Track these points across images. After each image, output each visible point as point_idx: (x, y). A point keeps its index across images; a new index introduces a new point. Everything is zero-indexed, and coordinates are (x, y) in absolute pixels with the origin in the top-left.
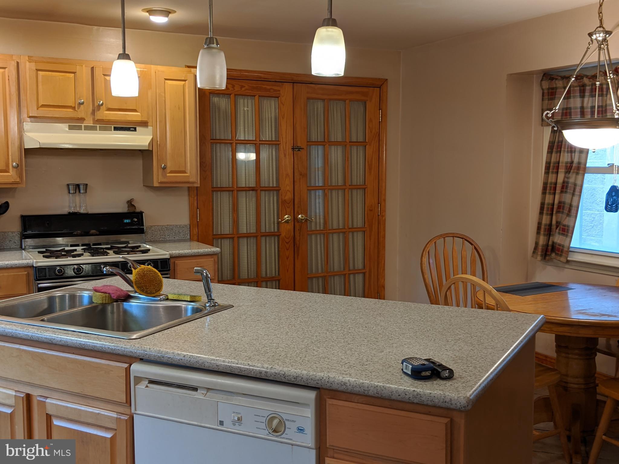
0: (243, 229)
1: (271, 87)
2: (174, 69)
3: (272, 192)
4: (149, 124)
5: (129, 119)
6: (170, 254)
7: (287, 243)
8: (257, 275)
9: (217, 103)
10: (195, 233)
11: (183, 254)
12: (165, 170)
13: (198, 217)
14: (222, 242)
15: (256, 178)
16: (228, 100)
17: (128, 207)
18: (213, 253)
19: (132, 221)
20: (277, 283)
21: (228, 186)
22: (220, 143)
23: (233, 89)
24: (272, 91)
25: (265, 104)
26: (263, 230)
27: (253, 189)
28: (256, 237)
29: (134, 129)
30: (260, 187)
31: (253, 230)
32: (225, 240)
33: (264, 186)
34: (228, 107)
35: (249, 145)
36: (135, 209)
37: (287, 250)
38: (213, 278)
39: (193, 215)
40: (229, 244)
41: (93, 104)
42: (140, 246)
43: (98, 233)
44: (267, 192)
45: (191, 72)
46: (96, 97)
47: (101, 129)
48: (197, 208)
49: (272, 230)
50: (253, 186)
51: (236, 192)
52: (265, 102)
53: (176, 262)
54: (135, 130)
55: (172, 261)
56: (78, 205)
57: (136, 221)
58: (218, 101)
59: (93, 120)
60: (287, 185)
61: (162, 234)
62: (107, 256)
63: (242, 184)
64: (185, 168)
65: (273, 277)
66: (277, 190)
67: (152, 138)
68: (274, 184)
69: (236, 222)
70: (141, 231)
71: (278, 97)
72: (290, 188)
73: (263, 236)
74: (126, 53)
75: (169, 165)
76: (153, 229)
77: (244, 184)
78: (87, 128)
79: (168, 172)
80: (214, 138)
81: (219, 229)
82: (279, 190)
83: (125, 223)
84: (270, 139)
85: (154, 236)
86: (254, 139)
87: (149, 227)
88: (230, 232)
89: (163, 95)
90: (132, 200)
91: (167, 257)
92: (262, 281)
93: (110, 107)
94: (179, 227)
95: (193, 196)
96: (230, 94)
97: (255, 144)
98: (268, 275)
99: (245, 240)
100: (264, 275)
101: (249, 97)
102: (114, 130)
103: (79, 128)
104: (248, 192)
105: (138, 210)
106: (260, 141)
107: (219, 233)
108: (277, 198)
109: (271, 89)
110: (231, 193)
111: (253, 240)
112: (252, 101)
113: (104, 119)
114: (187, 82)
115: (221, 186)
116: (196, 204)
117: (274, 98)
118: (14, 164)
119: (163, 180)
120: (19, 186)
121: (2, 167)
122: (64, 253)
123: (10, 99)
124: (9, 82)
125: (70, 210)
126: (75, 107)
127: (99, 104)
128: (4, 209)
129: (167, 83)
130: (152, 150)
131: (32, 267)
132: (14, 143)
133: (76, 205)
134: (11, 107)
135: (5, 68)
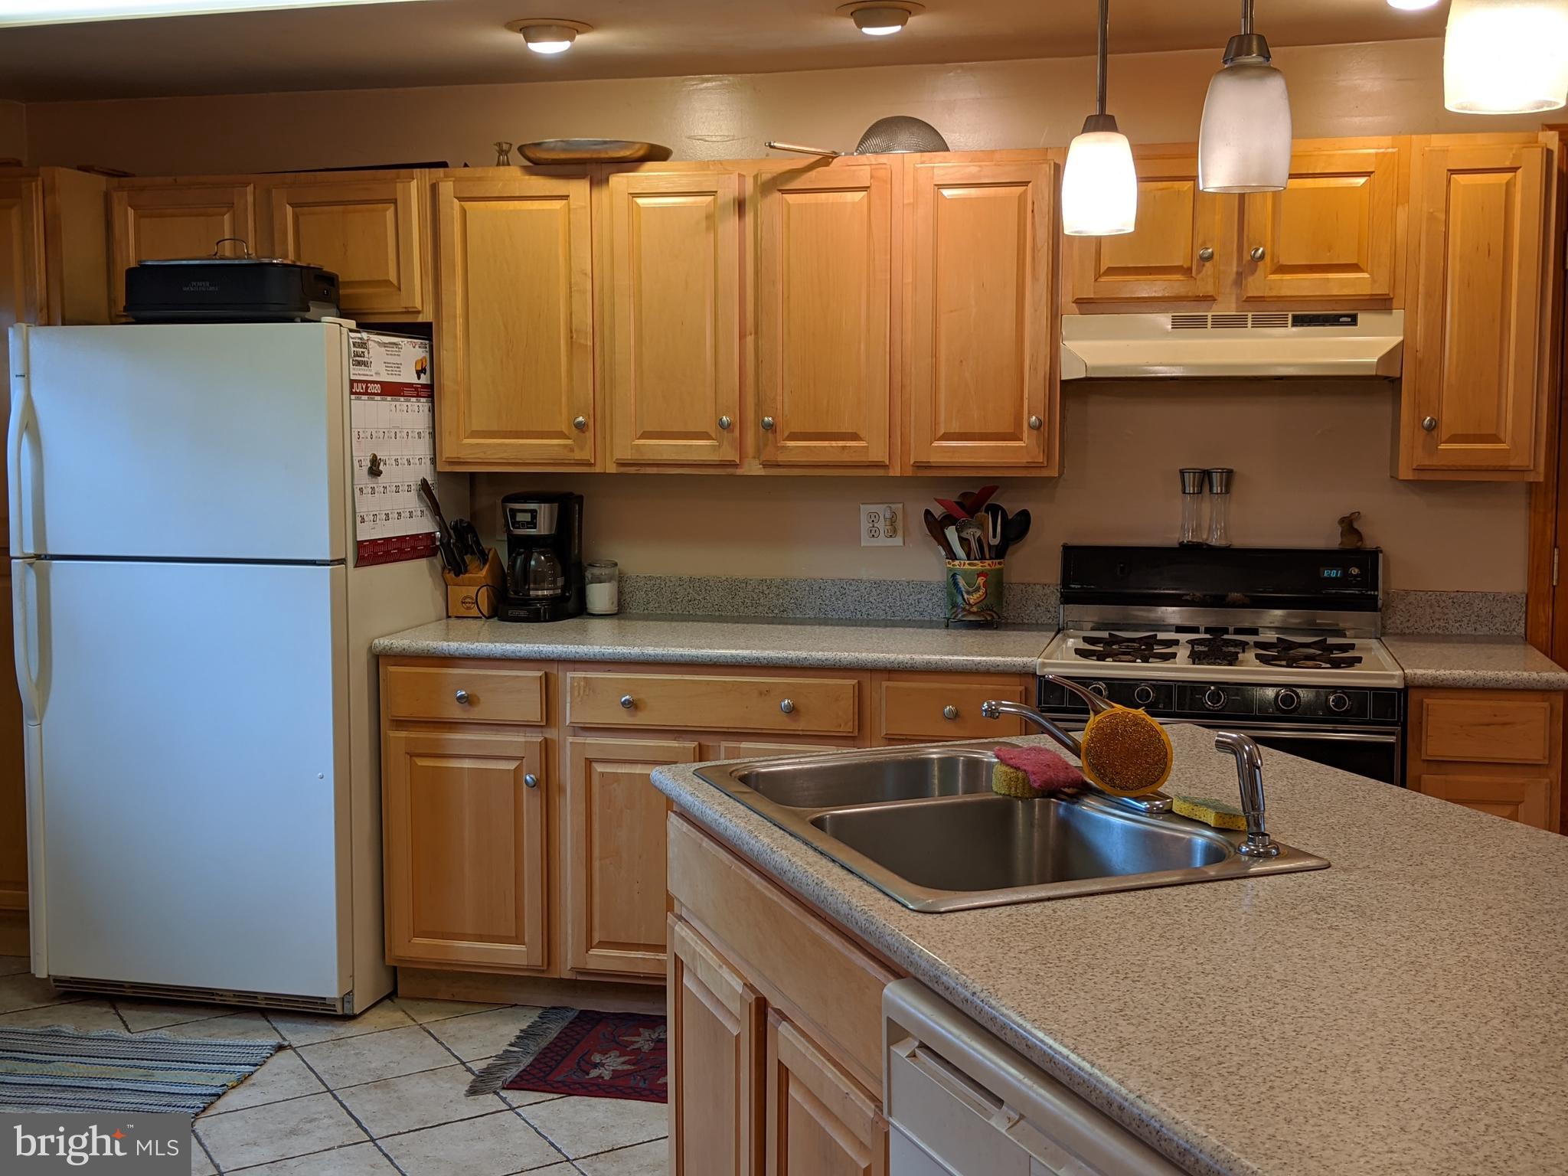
2: (1482, 139)
4: (1395, 303)
5: (1335, 293)
6: (1407, 677)
10: (1542, 620)
11: (1446, 679)
12: (1434, 433)
13: (1555, 573)
17: (1342, 535)
18: (1543, 686)
19: (1346, 574)
29: (1349, 320)
38: (1546, 762)
39: (1538, 567)
41: (1240, 258)
42: (1352, 646)
43: (1247, 601)
45: (1535, 142)
46: (1248, 236)
47: (1259, 322)
48: (1555, 546)
53: (1428, 701)
54: (1354, 320)
55: (1414, 697)
56: (1205, 524)
57: (1356, 576)
59: (1237, 299)
61: (1437, 616)
62: (1235, 664)
64: (1498, 427)
67: (1403, 341)
70: (1368, 603)
75: (1446, 417)
76: (1411, 598)
78: (1221, 322)
79: (1444, 438)
83: (1326, 578)
85: (1412, 620)
87: (1403, 593)
89: (1439, 216)
90: (1353, 517)
91: (1397, 683)
93: (1285, 260)
94: (1491, 598)
95: (1542, 510)
102: (1293, 326)
103: (1198, 322)
113: (1266, 295)
114: (1519, 172)
116: (1550, 535)
118: (1034, 418)
119: (1427, 462)
120: (1045, 473)
121: (1006, 427)
122: (1143, 647)
123: (1033, 258)
124: (1033, 217)
125: (1184, 537)
126: (1190, 269)
127: (1253, 257)
128: (1017, 528)
129: (1456, 180)
130: (1398, 376)
131: (1034, 674)
132: (1036, 369)
133: (1199, 526)
134: (1035, 278)
135: (1026, 183)
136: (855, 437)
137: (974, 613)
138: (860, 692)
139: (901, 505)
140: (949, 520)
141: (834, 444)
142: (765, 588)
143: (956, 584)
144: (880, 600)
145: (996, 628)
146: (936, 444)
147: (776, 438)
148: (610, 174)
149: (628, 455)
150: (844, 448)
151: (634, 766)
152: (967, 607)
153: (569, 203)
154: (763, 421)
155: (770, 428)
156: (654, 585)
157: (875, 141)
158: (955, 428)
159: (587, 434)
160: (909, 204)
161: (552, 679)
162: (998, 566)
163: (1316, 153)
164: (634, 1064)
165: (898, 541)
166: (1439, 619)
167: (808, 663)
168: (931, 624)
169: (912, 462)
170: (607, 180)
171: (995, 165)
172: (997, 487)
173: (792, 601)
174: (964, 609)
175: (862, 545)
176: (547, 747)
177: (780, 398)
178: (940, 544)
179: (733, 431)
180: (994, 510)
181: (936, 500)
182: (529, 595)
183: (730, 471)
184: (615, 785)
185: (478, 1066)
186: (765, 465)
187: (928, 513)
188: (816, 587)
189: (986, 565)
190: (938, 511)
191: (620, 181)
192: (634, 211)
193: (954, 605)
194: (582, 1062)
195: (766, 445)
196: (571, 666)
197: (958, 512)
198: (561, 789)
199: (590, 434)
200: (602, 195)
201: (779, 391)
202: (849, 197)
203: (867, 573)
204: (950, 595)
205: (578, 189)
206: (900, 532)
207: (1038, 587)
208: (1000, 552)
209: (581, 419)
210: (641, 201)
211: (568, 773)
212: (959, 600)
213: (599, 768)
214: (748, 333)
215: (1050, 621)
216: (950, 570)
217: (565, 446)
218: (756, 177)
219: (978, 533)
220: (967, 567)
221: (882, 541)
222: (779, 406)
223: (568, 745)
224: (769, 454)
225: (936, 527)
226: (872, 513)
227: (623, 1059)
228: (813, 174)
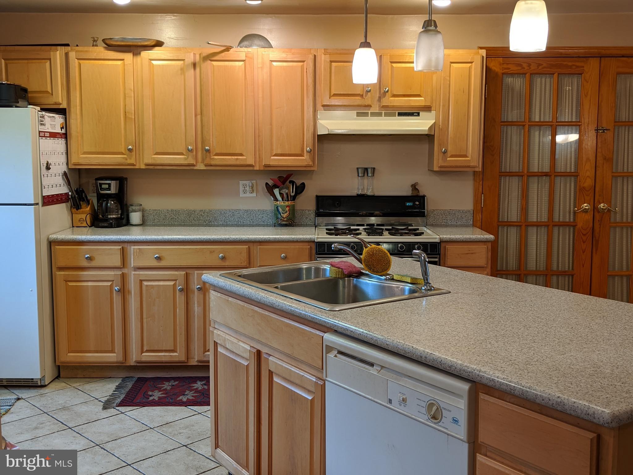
0: (533, 217)
1: (574, 63)
2: (461, 52)
3: (568, 179)
4: (432, 109)
5: (412, 104)
6: (440, 239)
7: (584, 235)
8: (546, 268)
9: (511, 83)
10: (478, 219)
11: (454, 239)
12: (446, 154)
13: (483, 203)
14: (509, 230)
15: (551, 162)
16: (523, 80)
17: (412, 190)
18: (485, 240)
19: (414, 204)
20: (571, 278)
21: (517, 171)
22: (511, 125)
23: (528, 68)
24: (574, 67)
25: (565, 82)
26: (556, 219)
27: (546, 175)
28: (548, 226)
29: (417, 114)
30: (555, 172)
31: (545, 218)
32: (512, 227)
33: (560, 171)
34: (523, 88)
35: (544, 127)
36: (419, 192)
37: (584, 242)
38: (486, 266)
39: (477, 200)
40: (516, 232)
41: (380, 91)
42: (418, 229)
43: (381, 214)
44: (563, 178)
45: (479, 53)
46: (383, 84)
47: (386, 115)
48: (482, 194)
49: (567, 220)
50: (546, 171)
51: (526, 176)
52: (566, 79)
53: (447, 246)
54: (418, 114)
55: (443, 245)
56: (366, 188)
57: (417, 205)
58: (512, 81)
59: (379, 106)
60: (587, 171)
61: (444, 218)
62: (381, 236)
63: (535, 168)
64: (467, 152)
65: (565, 272)
66: (575, 175)
67: (435, 122)
68: (572, 169)
69: (524, 210)
70: (422, 214)
71: (581, 74)
72: (591, 173)
73: (556, 225)
74: (368, 41)
75: (450, 149)
76: (435, 213)
77: (537, 169)
78: (374, 114)
79: (449, 156)
80: (505, 121)
81: (506, 216)
82: (577, 176)
83: (407, 206)
84: (570, 120)
85: (436, 220)
86: (551, 120)
87: (432, 210)
88: (517, 220)
89: (448, 78)
90: (416, 184)
91: (437, 240)
92: (553, 275)
93: (395, 93)
94: (461, 212)
95: (478, 181)
96: (526, 74)
97: (551, 126)
98: (560, 269)
99: (535, 229)
100: (555, 267)
101: (548, 75)
102: (398, 116)
103: (366, 114)
104: (540, 178)
105: (421, 194)
106: (557, 122)
107: (506, 220)
108: (575, 184)
109: (574, 65)
110: (520, 178)
111: (544, 229)
112: (550, 80)
113: (389, 105)
114: (473, 63)
115: (511, 171)
116: (481, 189)
117: (577, 75)
118: (308, 148)
119: (443, 164)
120: (312, 169)
121: (298, 152)
122: (347, 231)
123: (307, 89)
124: (307, 74)
125: (359, 192)
126: (363, 95)
127: (384, 91)
128: (301, 189)
129: (453, 66)
130: (433, 134)
131: (314, 242)
132: (309, 130)
133: (364, 188)
134: (308, 97)
135: (303, 61)
136: (241, 155)
137: (285, 221)
138: (249, 251)
139: (255, 181)
140: (275, 186)
141: (233, 157)
142: (202, 213)
143: (278, 210)
144: (248, 217)
145: (293, 226)
146: (272, 158)
147: (210, 155)
148: (141, 51)
149: (150, 161)
150: (237, 159)
151: (160, 282)
152: (283, 219)
153: (124, 63)
154: (205, 148)
155: (208, 151)
156: (157, 213)
157: (246, 43)
158: (279, 152)
159: (133, 153)
160: (260, 67)
161: (125, 250)
162: (293, 203)
163: (406, 54)
164: (166, 394)
165: (254, 195)
166: (444, 220)
167: (229, 240)
168: (267, 226)
169: (263, 165)
170: (140, 54)
171: (292, 54)
172: (292, 174)
173: (213, 218)
174: (281, 220)
175: (241, 196)
176: (123, 276)
177: (211, 139)
178: (271, 195)
179: (193, 152)
180: (293, 183)
181: (271, 179)
182: (108, 217)
183: (192, 168)
184: (152, 289)
185: (103, 400)
186: (206, 166)
187: (267, 184)
188: (223, 213)
189: (289, 203)
190: (271, 183)
191: (146, 54)
192: (151, 66)
193: (277, 218)
194: (145, 395)
195: (206, 158)
196: (133, 244)
197: (279, 183)
198: (129, 292)
199: (134, 153)
200: (138, 59)
201: (211, 137)
202: (237, 63)
203: (243, 206)
204: (275, 214)
205: (128, 57)
206: (255, 191)
207: (307, 211)
208: (294, 198)
209: (130, 147)
210: (154, 63)
211: (133, 286)
212: (279, 216)
213: (145, 283)
214: (198, 114)
215: (311, 223)
216: (276, 205)
217: (124, 158)
218: (200, 54)
219: (287, 191)
220: (282, 204)
221: (248, 195)
222: (211, 143)
223: (132, 275)
224: (207, 161)
225: (270, 189)
226: (244, 184)
227: (160, 393)
228: (223, 54)
